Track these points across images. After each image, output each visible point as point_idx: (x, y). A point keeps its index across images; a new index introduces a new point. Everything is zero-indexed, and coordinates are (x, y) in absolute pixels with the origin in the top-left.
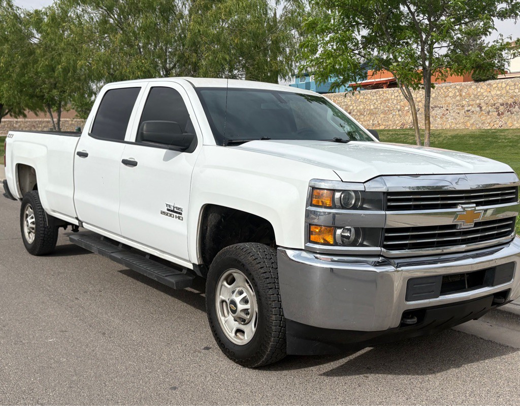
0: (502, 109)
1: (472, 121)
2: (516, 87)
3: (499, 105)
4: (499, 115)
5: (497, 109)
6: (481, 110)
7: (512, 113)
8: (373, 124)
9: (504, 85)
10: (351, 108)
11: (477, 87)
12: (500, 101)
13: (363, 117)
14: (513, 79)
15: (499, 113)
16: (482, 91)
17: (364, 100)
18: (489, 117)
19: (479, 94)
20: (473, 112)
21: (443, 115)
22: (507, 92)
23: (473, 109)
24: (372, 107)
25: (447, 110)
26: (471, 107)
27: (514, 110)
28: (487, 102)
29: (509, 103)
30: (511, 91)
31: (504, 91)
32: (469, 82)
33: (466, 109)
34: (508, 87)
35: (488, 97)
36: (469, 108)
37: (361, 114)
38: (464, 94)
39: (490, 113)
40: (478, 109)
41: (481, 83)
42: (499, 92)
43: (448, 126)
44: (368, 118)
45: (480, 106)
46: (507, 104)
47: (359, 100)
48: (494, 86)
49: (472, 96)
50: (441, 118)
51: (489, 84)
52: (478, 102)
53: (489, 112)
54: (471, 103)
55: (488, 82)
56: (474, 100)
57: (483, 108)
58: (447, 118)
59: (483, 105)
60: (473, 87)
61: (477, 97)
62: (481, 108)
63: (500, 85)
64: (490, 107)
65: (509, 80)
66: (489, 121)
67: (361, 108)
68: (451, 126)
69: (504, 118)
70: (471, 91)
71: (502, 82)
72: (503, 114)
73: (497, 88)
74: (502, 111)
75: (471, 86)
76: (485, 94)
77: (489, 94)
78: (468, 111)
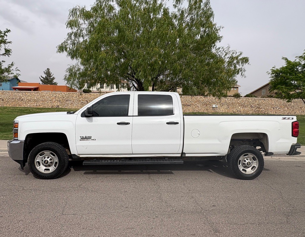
8: (36, 106)
9: (96, 95)
10: (23, 98)
11: (86, 95)
13: (30, 102)
17: (31, 95)
19: (86, 97)
20: (84, 103)
23: (84, 102)
24: (35, 98)
25: (73, 102)
33: (81, 102)
36: (83, 102)
37: (29, 101)
41: (87, 94)
42: (94, 97)
43: (74, 108)
44: (33, 103)
45: (87, 101)
47: (28, 95)
49: (84, 98)
50: (71, 104)
52: (86, 99)
54: (83, 100)
55: (90, 93)
58: (73, 105)
62: (87, 102)
63: (94, 95)
67: (29, 98)
70: (83, 96)
76: (89, 97)
77: (90, 97)
78: (82, 102)
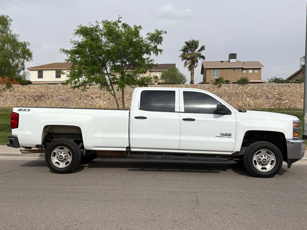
0: (36, 98)
1: (21, 104)
2: (42, 88)
3: (35, 96)
4: (35, 101)
5: (34, 98)
6: (26, 99)
7: (41, 100)
9: (36, 87)
11: (23, 88)
12: (35, 94)
14: (40, 85)
15: (35, 100)
16: (25, 89)
18: (30, 102)
19: (24, 91)
20: (21, 99)
21: (5, 100)
22: (38, 90)
23: (21, 98)
25: (7, 98)
26: (20, 97)
27: (42, 99)
28: (28, 94)
29: (40, 95)
30: (40, 90)
31: (37, 90)
32: (18, 85)
33: (18, 97)
34: (39, 88)
35: (29, 92)
36: (19, 97)
38: (16, 90)
39: (31, 100)
40: (24, 98)
41: (25, 86)
42: (34, 90)
43: (8, 106)
45: (25, 96)
46: (39, 96)
48: (32, 87)
49: (20, 92)
50: (3, 101)
51: (29, 86)
52: (24, 94)
53: (29, 100)
54: (20, 95)
55: (28, 85)
56: (21, 94)
57: (27, 98)
58: (7, 102)
59: (26, 96)
60: (21, 87)
61: (23, 92)
62: (25, 97)
63: (34, 87)
64: (30, 97)
65: (39, 85)
66: (30, 104)
68: (9, 106)
69: (38, 102)
70: (19, 89)
71: (35, 86)
72: (37, 100)
73: (33, 89)
74: (36, 99)
75: (19, 87)
76: (27, 91)
77: (29, 91)
78: (19, 99)
